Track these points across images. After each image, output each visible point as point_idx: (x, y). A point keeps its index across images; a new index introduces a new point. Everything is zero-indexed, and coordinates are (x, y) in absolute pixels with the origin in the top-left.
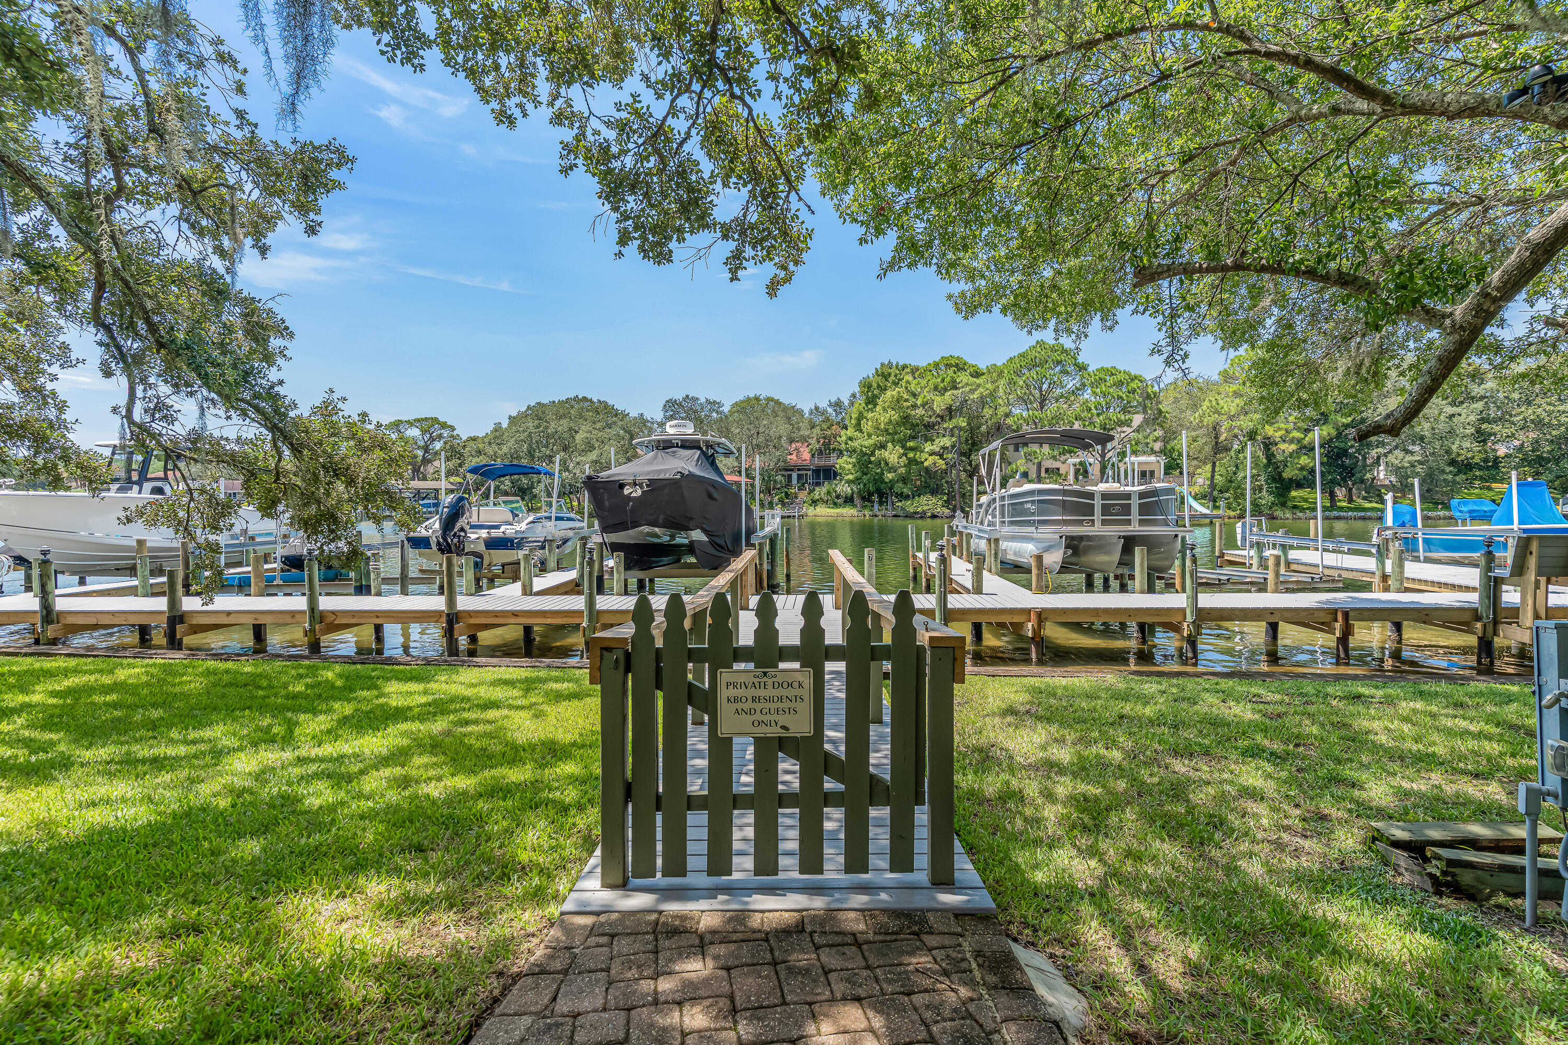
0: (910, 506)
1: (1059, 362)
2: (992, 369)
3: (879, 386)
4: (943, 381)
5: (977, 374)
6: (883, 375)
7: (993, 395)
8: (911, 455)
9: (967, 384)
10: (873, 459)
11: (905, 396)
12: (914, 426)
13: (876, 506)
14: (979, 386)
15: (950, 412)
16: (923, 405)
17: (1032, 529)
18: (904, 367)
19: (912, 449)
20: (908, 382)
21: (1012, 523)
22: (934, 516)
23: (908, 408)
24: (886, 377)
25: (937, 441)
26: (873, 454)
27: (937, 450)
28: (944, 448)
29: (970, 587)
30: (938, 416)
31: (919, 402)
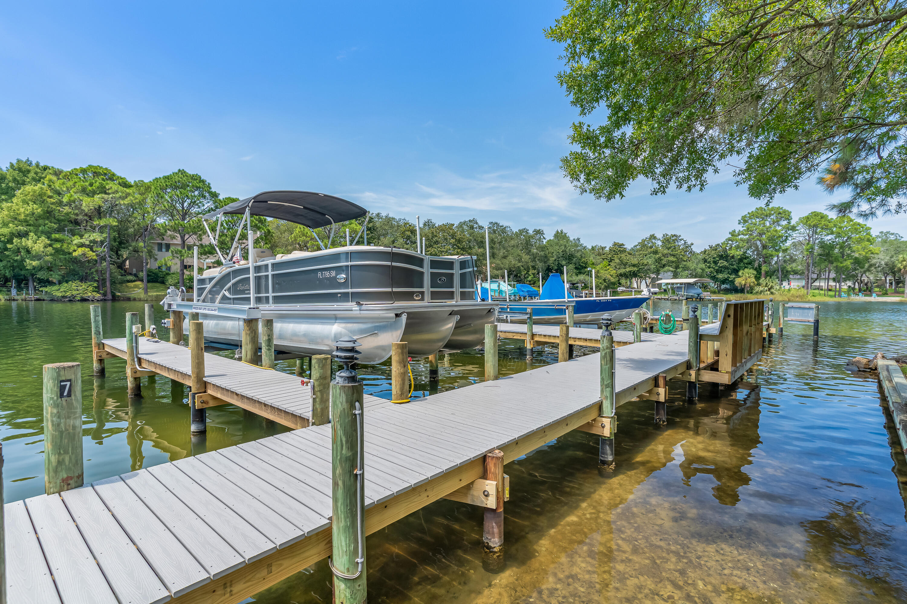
0: (57, 291)
1: (198, 188)
2: (139, 185)
3: (15, 180)
4: (91, 185)
5: (125, 185)
6: (20, 170)
7: (142, 203)
8: (58, 245)
9: (117, 192)
10: (9, 246)
11: (49, 193)
12: (59, 221)
13: (14, 292)
14: (128, 195)
15: (99, 212)
16: (69, 204)
17: (352, 305)
18: (45, 168)
19: (57, 240)
20: (50, 181)
21: (277, 300)
22: (83, 300)
23: (53, 204)
24: (25, 173)
25: (86, 236)
26: (10, 241)
27: (87, 243)
28: (94, 242)
29: (308, 414)
30: (86, 215)
31: (65, 200)
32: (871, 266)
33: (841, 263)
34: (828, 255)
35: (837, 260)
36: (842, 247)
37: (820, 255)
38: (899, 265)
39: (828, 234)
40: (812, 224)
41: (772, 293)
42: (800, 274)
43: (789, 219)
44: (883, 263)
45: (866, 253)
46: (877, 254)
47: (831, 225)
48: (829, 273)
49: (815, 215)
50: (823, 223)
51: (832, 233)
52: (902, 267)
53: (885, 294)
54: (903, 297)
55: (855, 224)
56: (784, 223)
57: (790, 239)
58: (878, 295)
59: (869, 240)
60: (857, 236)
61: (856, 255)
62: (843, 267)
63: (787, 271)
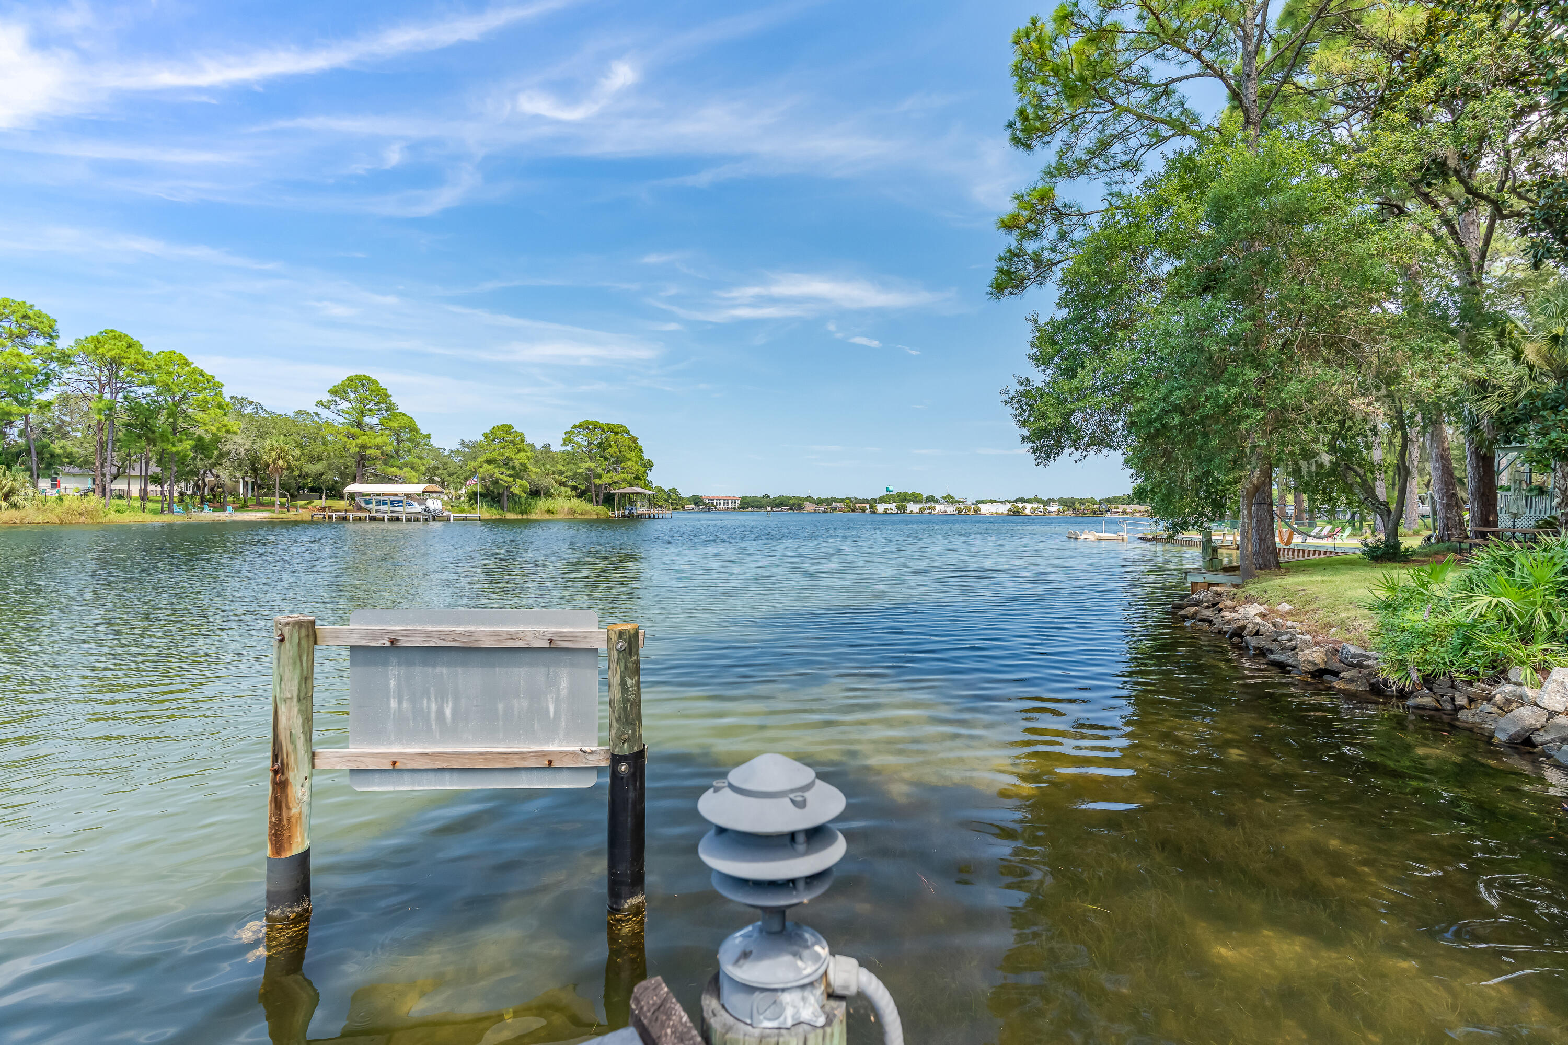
32: (221, 455)
33: (174, 445)
34: (144, 425)
35: (164, 438)
36: (171, 414)
37: (129, 425)
38: (266, 457)
39: (143, 385)
40: (108, 355)
41: (15, 506)
42: (80, 466)
43: (52, 335)
44: (242, 451)
45: (219, 429)
46: (235, 433)
47: (150, 364)
48: (147, 464)
49: (115, 338)
50: (133, 357)
51: (152, 382)
52: (270, 461)
53: (244, 507)
54: (274, 512)
55: (194, 371)
56: (41, 342)
57: (56, 382)
58: (235, 509)
59: (220, 407)
60: (200, 397)
61: (199, 432)
62: (178, 453)
63: (52, 455)
